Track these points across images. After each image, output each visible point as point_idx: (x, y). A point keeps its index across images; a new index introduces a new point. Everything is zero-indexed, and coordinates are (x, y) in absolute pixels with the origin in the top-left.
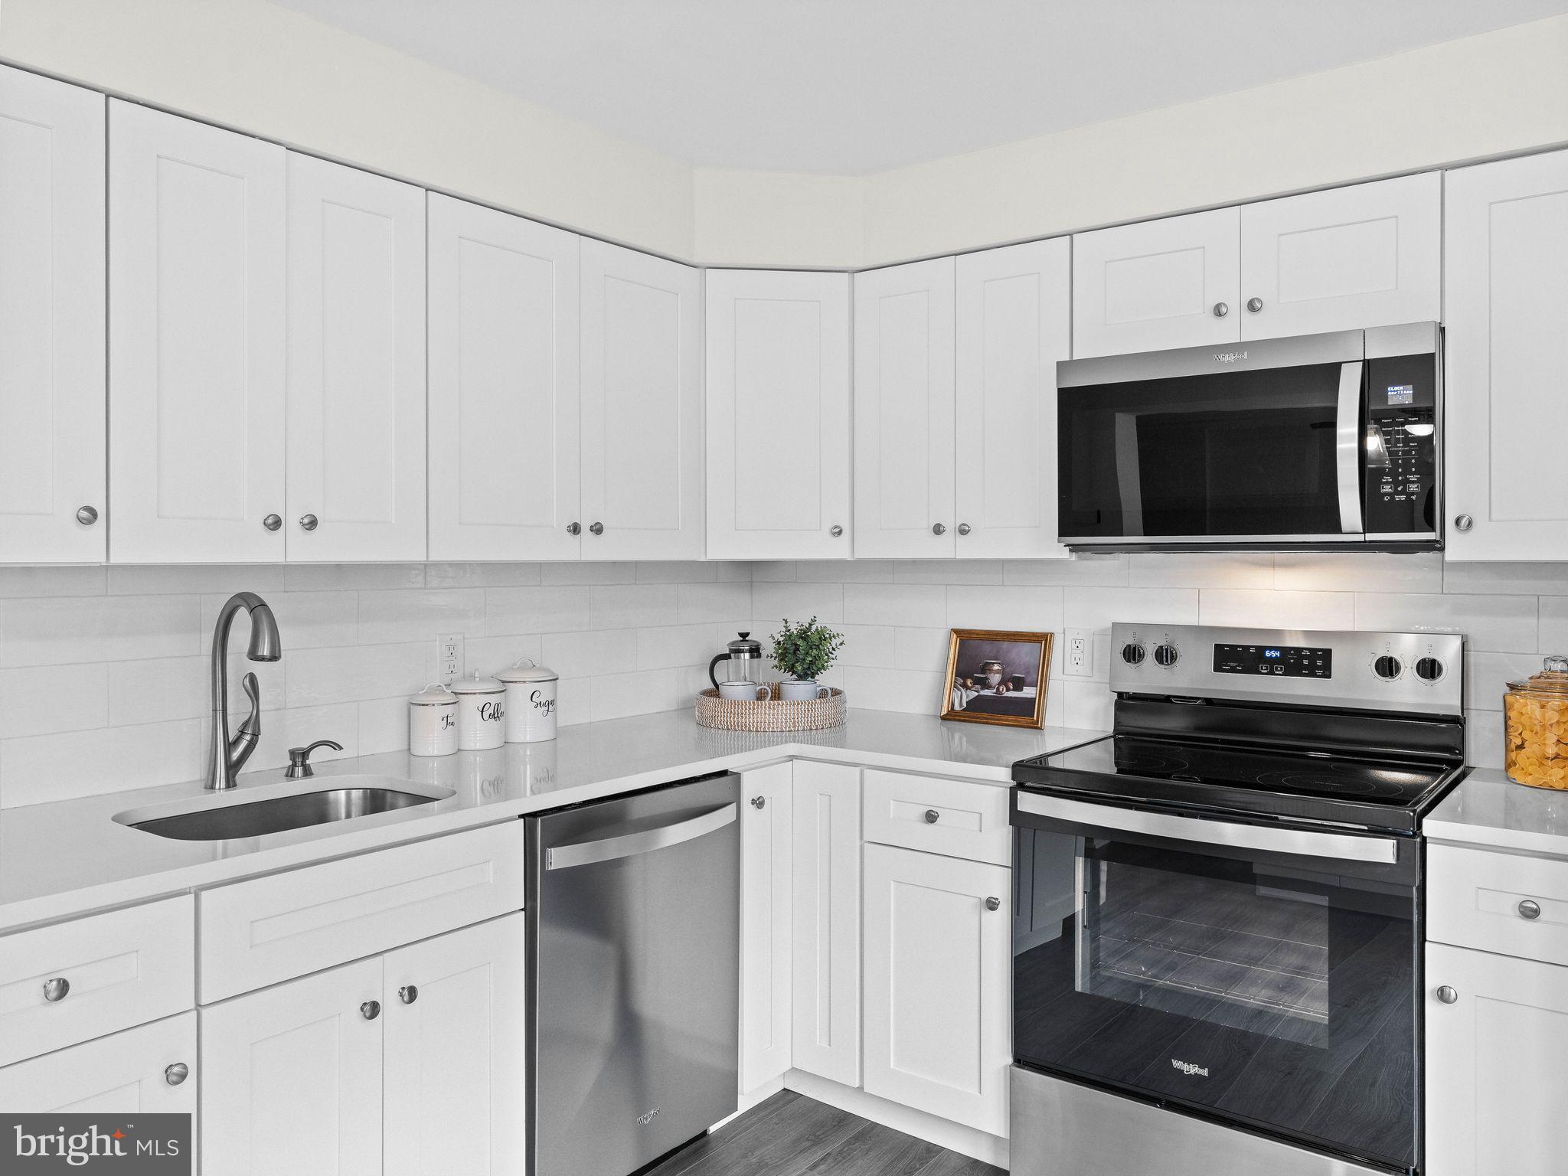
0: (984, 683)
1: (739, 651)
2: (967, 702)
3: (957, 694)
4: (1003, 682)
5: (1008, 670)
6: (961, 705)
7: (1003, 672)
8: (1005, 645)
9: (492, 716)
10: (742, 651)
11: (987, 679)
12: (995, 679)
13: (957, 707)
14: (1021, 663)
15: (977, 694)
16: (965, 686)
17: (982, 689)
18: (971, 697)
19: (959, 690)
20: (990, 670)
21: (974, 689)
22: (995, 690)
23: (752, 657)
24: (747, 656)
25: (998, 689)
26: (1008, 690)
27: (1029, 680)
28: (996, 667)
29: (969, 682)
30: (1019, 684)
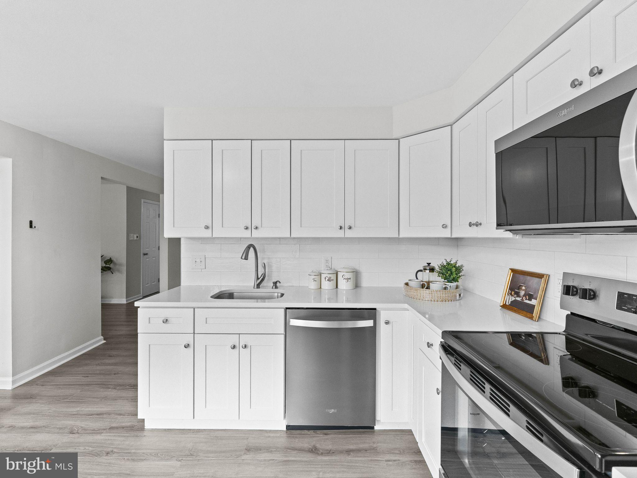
0: (518, 294)
1: (425, 269)
2: (511, 302)
3: (508, 297)
4: (525, 295)
5: (528, 290)
6: (509, 303)
7: (525, 290)
8: (529, 278)
9: (328, 280)
10: (426, 269)
11: (519, 292)
12: (522, 293)
13: (507, 304)
14: (533, 287)
15: (514, 299)
16: (511, 294)
17: (517, 297)
18: (513, 300)
19: (509, 296)
20: (521, 289)
21: (514, 296)
22: (521, 299)
23: (430, 272)
24: (428, 271)
25: (522, 298)
26: (526, 299)
27: (535, 296)
28: (523, 288)
29: (513, 293)
30: (531, 297)
